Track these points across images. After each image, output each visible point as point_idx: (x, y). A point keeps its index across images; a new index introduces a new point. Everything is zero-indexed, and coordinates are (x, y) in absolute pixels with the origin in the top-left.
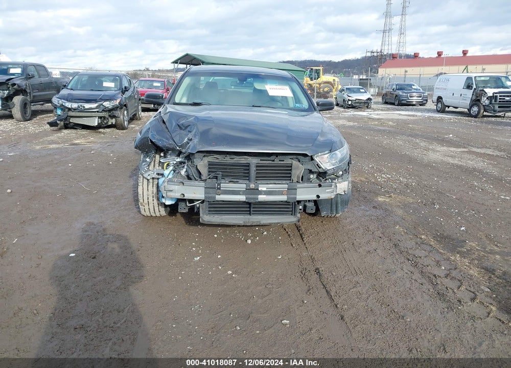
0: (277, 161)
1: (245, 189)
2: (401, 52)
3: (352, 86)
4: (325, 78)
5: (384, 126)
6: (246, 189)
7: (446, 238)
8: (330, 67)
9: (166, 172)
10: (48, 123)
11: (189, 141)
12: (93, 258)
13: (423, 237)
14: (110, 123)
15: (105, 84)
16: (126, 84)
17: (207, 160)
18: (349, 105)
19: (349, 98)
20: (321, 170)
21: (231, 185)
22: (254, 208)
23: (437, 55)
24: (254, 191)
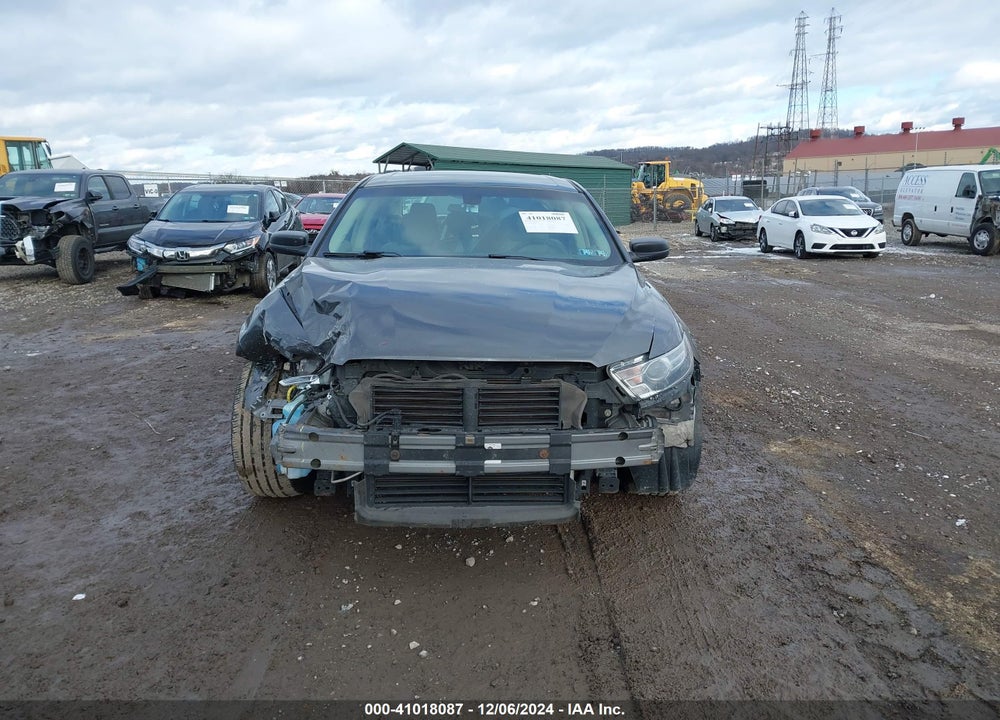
0: (527, 384)
1: (454, 448)
2: (827, 126)
3: (730, 198)
4: (675, 181)
5: (791, 277)
6: (457, 447)
7: (923, 546)
8: (689, 160)
9: (288, 408)
10: (120, 289)
11: (335, 338)
12: (121, 606)
13: (868, 545)
14: (239, 285)
15: (231, 209)
16: (273, 206)
17: (369, 383)
18: (723, 234)
19: (722, 220)
20: (624, 400)
21: (424, 438)
22: (476, 487)
23: (899, 130)
24: (475, 450)
